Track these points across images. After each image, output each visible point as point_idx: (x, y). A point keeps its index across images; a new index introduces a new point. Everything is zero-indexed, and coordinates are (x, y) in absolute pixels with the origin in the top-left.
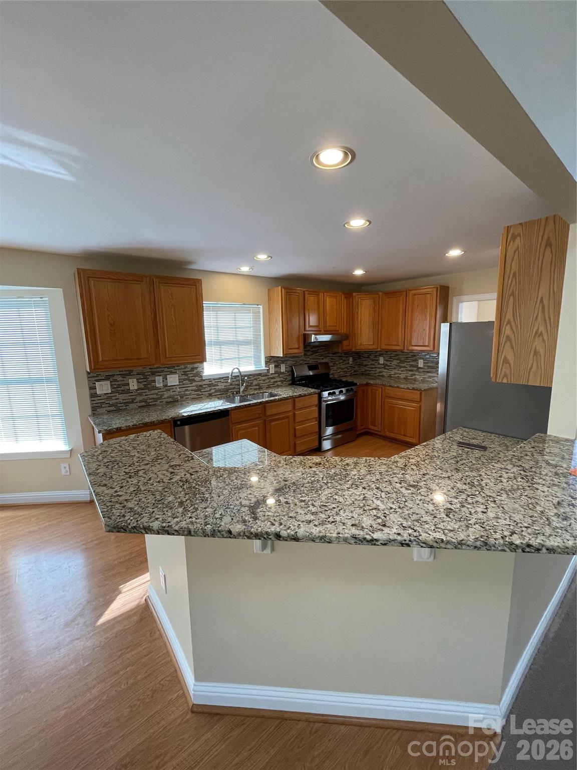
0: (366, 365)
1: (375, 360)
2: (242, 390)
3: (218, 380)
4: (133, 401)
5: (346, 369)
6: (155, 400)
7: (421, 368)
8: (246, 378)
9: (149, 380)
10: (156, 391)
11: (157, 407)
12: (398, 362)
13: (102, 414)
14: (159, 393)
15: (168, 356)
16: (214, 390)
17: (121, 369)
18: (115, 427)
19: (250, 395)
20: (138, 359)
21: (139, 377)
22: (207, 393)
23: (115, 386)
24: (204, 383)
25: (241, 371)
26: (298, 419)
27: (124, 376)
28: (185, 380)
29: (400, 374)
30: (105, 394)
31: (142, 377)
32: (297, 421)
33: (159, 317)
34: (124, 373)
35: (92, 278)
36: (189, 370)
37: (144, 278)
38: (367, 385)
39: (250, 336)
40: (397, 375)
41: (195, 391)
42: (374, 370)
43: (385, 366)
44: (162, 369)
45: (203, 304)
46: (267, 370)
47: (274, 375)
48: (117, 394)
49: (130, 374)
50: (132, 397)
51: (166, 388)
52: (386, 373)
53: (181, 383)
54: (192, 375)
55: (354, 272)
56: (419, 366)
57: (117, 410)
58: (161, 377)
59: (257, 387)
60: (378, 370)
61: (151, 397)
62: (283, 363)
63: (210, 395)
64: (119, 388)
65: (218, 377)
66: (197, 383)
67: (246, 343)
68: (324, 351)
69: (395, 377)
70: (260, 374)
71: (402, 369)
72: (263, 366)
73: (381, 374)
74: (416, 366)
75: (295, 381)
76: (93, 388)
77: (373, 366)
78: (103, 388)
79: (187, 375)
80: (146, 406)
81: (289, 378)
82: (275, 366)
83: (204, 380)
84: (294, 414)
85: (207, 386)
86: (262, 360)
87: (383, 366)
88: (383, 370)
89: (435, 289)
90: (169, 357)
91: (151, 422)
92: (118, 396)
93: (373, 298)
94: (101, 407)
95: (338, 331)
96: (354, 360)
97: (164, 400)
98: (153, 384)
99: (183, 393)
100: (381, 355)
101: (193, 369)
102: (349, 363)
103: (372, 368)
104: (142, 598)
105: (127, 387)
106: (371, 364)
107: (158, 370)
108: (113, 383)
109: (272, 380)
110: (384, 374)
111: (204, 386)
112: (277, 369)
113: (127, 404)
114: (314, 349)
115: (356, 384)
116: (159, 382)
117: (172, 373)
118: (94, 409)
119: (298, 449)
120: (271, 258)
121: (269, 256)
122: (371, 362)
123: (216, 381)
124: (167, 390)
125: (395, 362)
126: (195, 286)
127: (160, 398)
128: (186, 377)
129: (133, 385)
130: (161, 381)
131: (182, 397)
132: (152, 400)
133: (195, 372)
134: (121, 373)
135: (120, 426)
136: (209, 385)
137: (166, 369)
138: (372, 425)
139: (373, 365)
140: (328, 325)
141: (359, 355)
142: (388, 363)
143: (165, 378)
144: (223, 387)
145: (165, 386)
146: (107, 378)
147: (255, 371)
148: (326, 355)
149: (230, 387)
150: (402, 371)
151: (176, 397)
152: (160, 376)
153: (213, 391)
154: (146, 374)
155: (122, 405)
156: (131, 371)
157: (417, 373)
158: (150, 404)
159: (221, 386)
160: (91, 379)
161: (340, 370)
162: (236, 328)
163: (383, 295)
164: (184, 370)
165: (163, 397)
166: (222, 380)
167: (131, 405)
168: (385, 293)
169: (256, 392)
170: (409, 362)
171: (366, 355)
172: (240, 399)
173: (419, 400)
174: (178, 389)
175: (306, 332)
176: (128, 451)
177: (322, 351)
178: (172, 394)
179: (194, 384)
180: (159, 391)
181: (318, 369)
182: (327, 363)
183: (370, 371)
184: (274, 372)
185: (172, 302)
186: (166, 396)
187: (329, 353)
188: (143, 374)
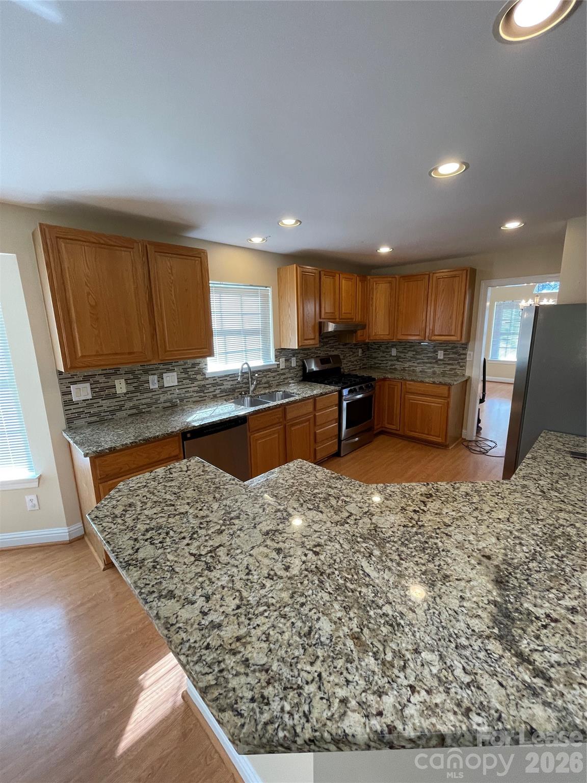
0: (375, 358)
1: (387, 352)
2: (252, 388)
3: (223, 379)
4: (120, 409)
5: (355, 362)
6: (149, 405)
7: (440, 360)
8: (257, 375)
9: (141, 380)
10: (150, 395)
11: (153, 415)
12: (414, 353)
13: (81, 427)
14: (154, 397)
15: (168, 349)
16: (220, 390)
17: (105, 368)
18: (107, 446)
19: (262, 394)
20: (130, 353)
21: (127, 376)
22: (211, 394)
23: (97, 390)
24: (208, 382)
25: (250, 366)
26: (319, 422)
27: (107, 375)
28: (185, 379)
29: (416, 367)
30: (83, 400)
31: (132, 377)
32: (318, 424)
33: (156, 299)
34: (108, 371)
35: (61, 240)
36: (190, 366)
37: (135, 244)
38: (385, 379)
39: (257, 324)
40: (412, 368)
41: (197, 392)
42: (385, 362)
43: (398, 358)
44: (156, 366)
45: (209, 283)
46: (278, 365)
47: (283, 371)
48: (99, 400)
49: (116, 373)
50: (120, 403)
51: (163, 390)
52: (398, 366)
53: (180, 383)
54: (193, 373)
55: (379, 249)
56: (439, 358)
57: (101, 420)
58: (156, 377)
59: (267, 385)
60: (390, 363)
61: (143, 401)
62: (294, 356)
63: (215, 396)
64: (102, 392)
65: (223, 374)
66: (199, 383)
67: (253, 332)
68: (334, 343)
69: (409, 370)
70: (269, 370)
71: (418, 361)
72: (272, 361)
73: (393, 367)
74: (436, 358)
75: (307, 377)
76: (66, 393)
77: (384, 359)
78: (81, 392)
79: (187, 373)
80: (138, 414)
81: (300, 373)
82: (285, 360)
83: (207, 379)
84: (315, 416)
85: (210, 386)
86: (271, 353)
87: (395, 358)
88: (396, 362)
89: (465, 271)
90: (169, 351)
91: (154, 437)
92: (101, 402)
93: (390, 282)
94: (79, 418)
95: (352, 319)
96: (363, 352)
97: (160, 406)
98: (147, 385)
99: (183, 395)
100: (393, 346)
101: (194, 365)
102: (358, 355)
103: (382, 361)
104: (176, 694)
105: (113, 390)
106: (382, 357)
107: (151, 367)
108: (94, 386)
109: (283, 377)
110: (397, 367)
111: (207, 386)
112: (288, 364)
113: (113, 412)
114: (325, 340)
115: (374, 379)
116: (153, 382)
117: (169, 370)
118: (69, 421)
119: (319, 457)
120: (301, 222)
121: (298, 221)
122: (381, 354)
123: (221, 379)
124: (165, 392)
125: (410, 354)
126: (199, 259)
127: (156, 403)
128: (186, 376)
129: (121, 387)
130: (156, 381)
131: (182, 400)
132: (145, 406)
133: (196, 369)
134: (105, 372)
135: (113, 445)
136: (214, 385)
137: (161, 366)
138: (388, 423)
139: (385, 357)
140: (343, 311)
141: (367, 347)
142: (402, 355)
143: (161, 377)
144: (230, 387)
145: (162, 387)
146: (86, 379)
147: (263, 366)
148: (337, 347)
149: (237, 386)
150: (418, 363)
151: (174, 401)
152: (155, 374)
153: (218, 392)
154: (137, 372)
155: (108, 413)
156: (118, 369)
157: (436, 366)
158: (143, 410)
159: (227, 385)
160: (64, 381)
161: (350, 363)
162: (242, 314)
163: (401, 279)
164: (183, 367)
165: (159, 402)
166: (228, 378)
167: (118, 414)
168: (403, 277)
169: (267, 391)
170: (427, 353)
171: (376, 346)
172: (251, 401)
173: (446, 396)
174: (177, 391)
175: (321, 320)
176: (169, 503)
177: (332, 342)
178: (170, 397)
179: (196, 383)
180: (154, 393)
181: (330, 362)
182: (338, 356)
183: (380, 364)
184: (284, 367)
185: (172, 278)
186: (162, 400)
187: (339, 344)
188: (132, 372)
